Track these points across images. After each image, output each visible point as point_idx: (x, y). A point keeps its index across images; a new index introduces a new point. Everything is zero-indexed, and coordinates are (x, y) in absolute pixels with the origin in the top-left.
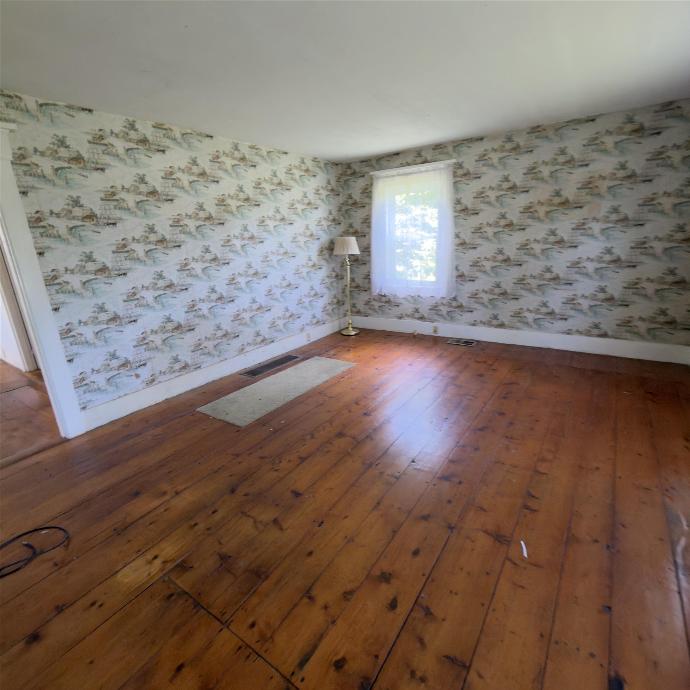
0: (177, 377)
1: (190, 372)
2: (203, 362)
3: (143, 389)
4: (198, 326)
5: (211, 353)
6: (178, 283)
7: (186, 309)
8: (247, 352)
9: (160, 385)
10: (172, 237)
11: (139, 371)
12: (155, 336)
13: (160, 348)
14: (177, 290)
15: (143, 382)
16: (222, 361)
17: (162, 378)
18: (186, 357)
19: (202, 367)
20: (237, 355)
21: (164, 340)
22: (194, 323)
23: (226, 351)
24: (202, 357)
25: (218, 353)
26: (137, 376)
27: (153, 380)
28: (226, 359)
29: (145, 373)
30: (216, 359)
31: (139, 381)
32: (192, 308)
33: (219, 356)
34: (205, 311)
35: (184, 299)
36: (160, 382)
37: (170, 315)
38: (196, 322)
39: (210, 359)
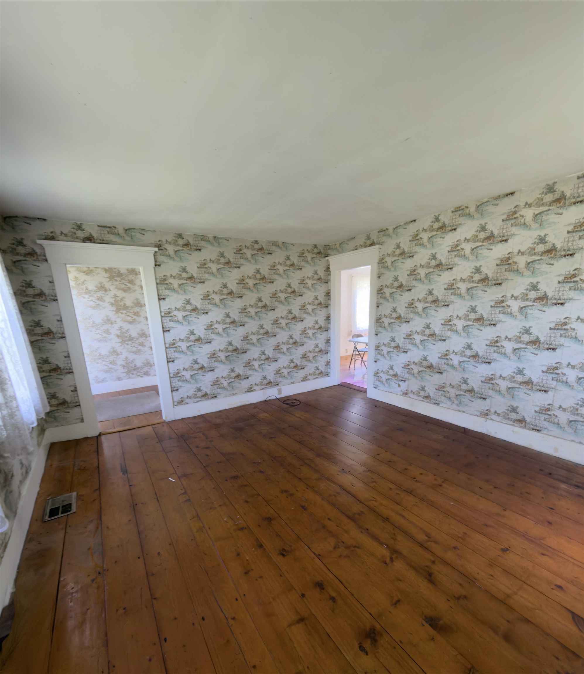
0: (420, 400)
1: (430, 403)
2: (442, 402)
3: (400, 395)
4: (446, 372)
5: (451, 399)
6: (439, 334)
7: (440, 355)
8: (491, 419)
9: (409, 399)
10: (444, 298)
11: (401, 383)
12: (415, 366)
13: (415, 375)
14: (437, 339)
15: (401, 391)
16: (459, 411)
17: (411, 395)
18: (431, 390)
19: (440, 405)
20: (477, 416)
21: (420, 372)
22: (443, 369)
23: (467, 405)
24: (443, 398)
25: (458, 403)
26: (399, 386)
27: (406, 394)
28: (464, 412)
29: (404, 385)
30: (454, 406)
31: (399, 389)
32: (445, 356)
33: (457, 405)
34: (455, 362)
35: (441, 347)
36: (410, 397)
37: (427, 355)
38: (445, 369)
39: (449, 403)
